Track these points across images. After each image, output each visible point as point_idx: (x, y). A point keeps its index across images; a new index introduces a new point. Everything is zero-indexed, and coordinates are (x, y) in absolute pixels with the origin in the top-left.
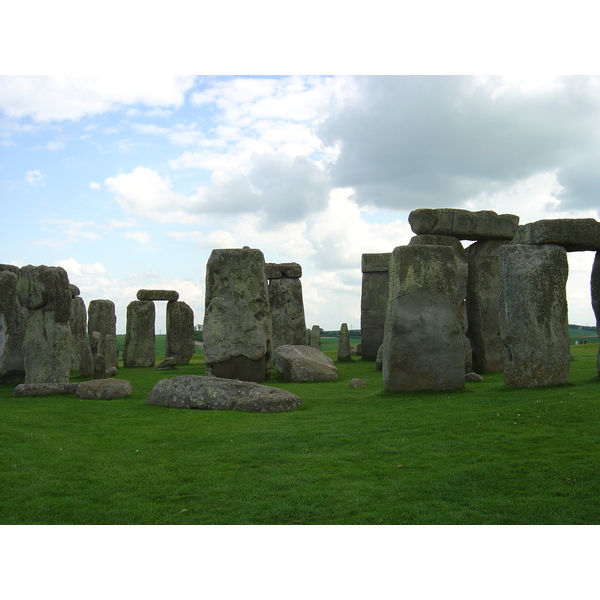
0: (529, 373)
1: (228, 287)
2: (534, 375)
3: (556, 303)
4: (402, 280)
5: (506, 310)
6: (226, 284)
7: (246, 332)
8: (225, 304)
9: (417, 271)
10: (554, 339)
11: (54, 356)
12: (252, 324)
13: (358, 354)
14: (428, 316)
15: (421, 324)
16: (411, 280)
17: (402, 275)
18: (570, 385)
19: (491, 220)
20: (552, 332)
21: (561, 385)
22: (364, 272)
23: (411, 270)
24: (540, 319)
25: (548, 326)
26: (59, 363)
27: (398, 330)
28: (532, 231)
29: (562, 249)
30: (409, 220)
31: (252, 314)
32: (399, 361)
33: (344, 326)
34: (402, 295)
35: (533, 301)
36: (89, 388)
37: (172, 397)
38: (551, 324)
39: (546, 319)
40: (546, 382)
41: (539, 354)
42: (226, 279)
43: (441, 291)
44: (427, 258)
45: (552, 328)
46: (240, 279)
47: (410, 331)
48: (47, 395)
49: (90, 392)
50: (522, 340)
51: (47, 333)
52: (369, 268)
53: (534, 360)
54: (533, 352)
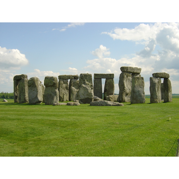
0: (156, 101)
1: (85, 82)
3: (159, 88)
12: (91, 91)
15: (138, 91)
17: (135, 82)
27: (135, 92)
31: (90, 88)
34: (135, 86)
42: (84, 80)
44: (139, 79)
45: (159, 93)
46: (87, 81)
50: (154, 95)
51: (53, 92)
52: (96, 77)
53: (156, 98)
54: (156, 97)
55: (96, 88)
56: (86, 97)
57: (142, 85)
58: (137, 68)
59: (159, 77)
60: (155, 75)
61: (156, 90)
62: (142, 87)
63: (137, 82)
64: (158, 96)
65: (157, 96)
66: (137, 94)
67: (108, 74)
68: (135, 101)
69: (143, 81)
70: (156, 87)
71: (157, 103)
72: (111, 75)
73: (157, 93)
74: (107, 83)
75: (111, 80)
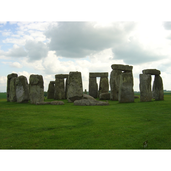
0: (146, 99)
1: (74, 80)
2: (147, 99)
4: (123, 80)
6: (73, 80)
7: (78, 91)
8: (73, 84)
9: (126, 79)
10: (150, 92)
11: (40, 96)
12: (80, 89)
14: (128, 88)
15: (127, 89)
16: (125, 80)
17: (123, 79)
18: (152, 101)
21: (151, 101)
23: (125, 78)
24: (148, 88)
26: (42, 98)
27: (122, 90)
29: (151, 75)
31: (80, 87)
32: (123, 96)
34: (123, 83)
35: (147, 85)
36: (55, 103)
37: (81, 104)
40: (149, 100)
41: (147, 95)
42: (73, 79)
43: (130, 83)
44: (128, 76)
46: (76, 79)
47: (125, 90)
48: (44, 104)
49: (55, 104)
50: (144, 92)
51: (38, 90)
52: (91, 76)
55: (92, 87)
56: (75, 95)
58: (128, 66)
60: (144, 72)
61: (145, 88)
67: (102, 73)
68: (123, 100)
72: (105, 73)
74: (101, 81)
75: (105, 78)
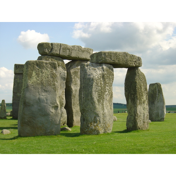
3: (107, 93)
4: (30, 78)
5: (82, 96)
13: (10, 116)
15: (38, 102)
17: (30, 75)
19: (79, 50)
20: (105, 108)
22: (15, 73)
24: (99, 101)
25: (103, 105)
27: (26, 104)
28: (97, 57)
29: (111, 67)
30: (38, 47)
32: (26, 121)
33: (3, 101)
34: (29, 87)
38: (104, 103)
39: (102, 101)
45: (104, 105)
47: (33, 105)
50: (90, 111)
53: (95, 121)
54: (95, 117)
57: (50, 85)
58: (79, 47)
59: (106, 63)
61: (92, 99)
62: (49, 88)
63: (34, 74)
64: (101, 115)
65: (97, 115)
66: (35, 108)
68: (28, 129)
69: (53, 74)
70: (94, 89)
71: (98, 133)
73: (97, 106)
